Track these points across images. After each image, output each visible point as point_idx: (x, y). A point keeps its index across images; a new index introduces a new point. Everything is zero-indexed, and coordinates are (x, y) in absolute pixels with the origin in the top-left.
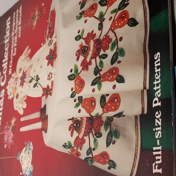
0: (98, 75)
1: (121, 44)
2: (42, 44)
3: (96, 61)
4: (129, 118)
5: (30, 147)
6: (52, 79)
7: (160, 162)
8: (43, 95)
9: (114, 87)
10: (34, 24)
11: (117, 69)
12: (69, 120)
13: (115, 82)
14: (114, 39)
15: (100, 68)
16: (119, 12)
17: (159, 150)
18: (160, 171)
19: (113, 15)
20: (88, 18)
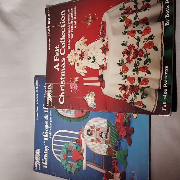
0: (136, 68)
1: (149, 57)
2: (96, 39)
3: (135, 60)
4: (153, 89)
5: (93, 94)
6: (106, 62)
7: (166, 107)
8: (100, 69)
9: (145, 75)
10: (89, 24)
11: (147, 68)
12: (119, 85)
13: (146, 73)
14: (145, 53)
15: (137, 64)
16: (149, 41)
17: (165, 103)
18: (165, 110)
19: (145, 41)
20: (130, 36)
